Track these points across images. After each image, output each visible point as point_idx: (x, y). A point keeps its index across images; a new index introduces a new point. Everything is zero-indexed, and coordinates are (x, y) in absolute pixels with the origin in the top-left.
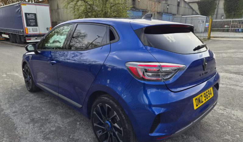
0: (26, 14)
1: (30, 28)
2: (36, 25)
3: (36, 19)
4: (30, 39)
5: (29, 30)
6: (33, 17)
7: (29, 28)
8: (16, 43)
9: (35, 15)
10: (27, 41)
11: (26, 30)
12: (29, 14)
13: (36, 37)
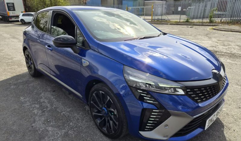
0: (7, 3)
1: (11, 12)
2: (14, 10)
3: (14, 6)
4: (11, 19)
5: (10, 13)
6: (12, 5)
7: (9, 12)
8: (5, 21)
9: (13, 4)
10: (10, 20)
11: (8, 13)
12: (9, 3)
13: (15, 18)
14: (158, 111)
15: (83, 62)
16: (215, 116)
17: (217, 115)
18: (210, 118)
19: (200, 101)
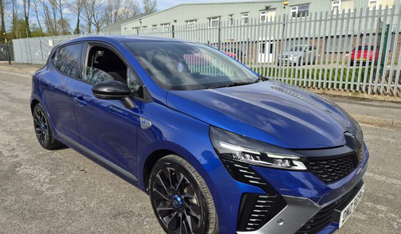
14: (267, 197)
15: (141, 123)
16: (353, 206)
17: (355, 204)
18: (346, 209)
19: (330, 180)
